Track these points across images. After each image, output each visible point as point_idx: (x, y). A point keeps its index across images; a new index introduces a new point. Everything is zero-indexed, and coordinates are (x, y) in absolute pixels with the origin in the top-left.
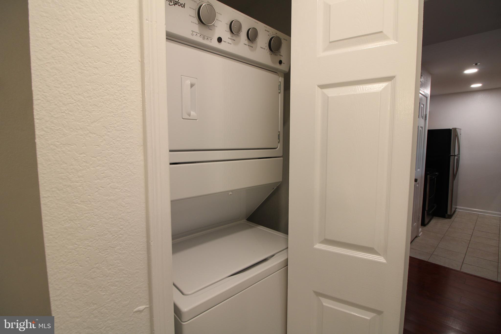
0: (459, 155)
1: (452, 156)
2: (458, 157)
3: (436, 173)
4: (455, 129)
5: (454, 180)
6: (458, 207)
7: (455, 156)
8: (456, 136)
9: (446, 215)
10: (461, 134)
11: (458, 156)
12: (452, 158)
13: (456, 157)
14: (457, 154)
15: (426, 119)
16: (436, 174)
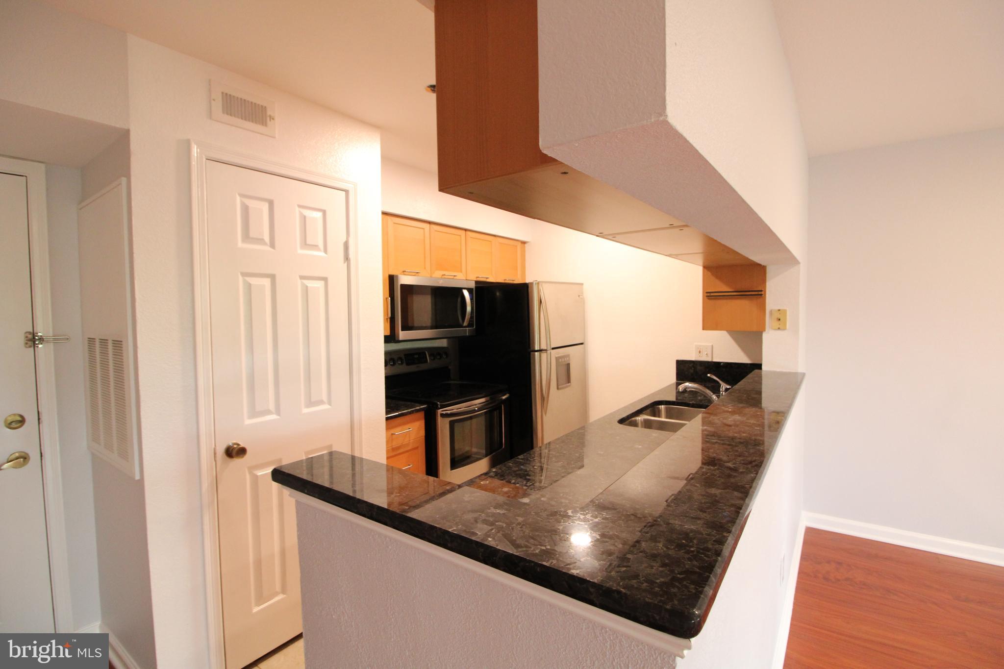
1: (534, 351)
3: (504, 397)
4: (537, 283)
7: (539, 351)
8: (541, 300)
12: (533, 356)
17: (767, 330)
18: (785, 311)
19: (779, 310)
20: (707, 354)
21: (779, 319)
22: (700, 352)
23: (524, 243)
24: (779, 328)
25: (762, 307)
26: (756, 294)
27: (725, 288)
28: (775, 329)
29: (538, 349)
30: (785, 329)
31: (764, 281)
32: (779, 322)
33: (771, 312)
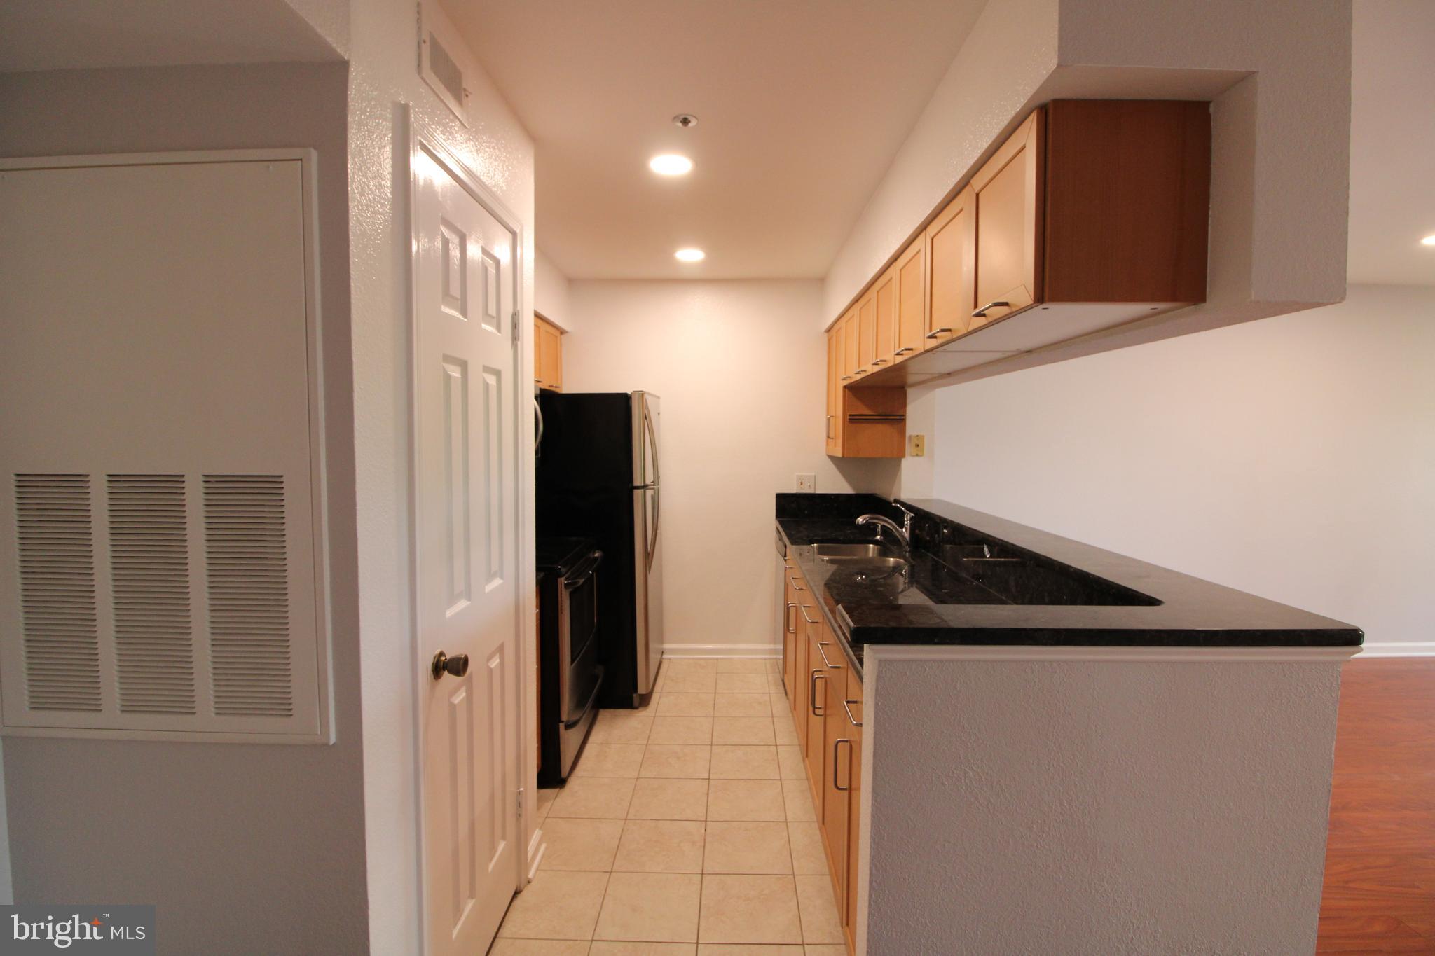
0: (658, 485)
1: (638, 488)
2: (654, 493)
3: (596, 555)
4: (642, 394)
5: (650, 570)
6: (666, 646)
7: (645, 487)
8: (646, 418)
9: (634, 695)
10: (659, 414)
11: (654, 489)
12: (638, 494)
13: (649, 493)
14: (652, 480)
15: (515, 338)
16: (596, 559)
17: (906, 456)
18: (923, 436)
19: (917, 436)
20: (810, 486)
21: (918, 446)
22: (802, 484)
23: (562, 332)
24: (917, 455)
25: (902, 432)
26: (896, 418)
27: (867, 411)
28: (914, 456)
29: (643, 485)
30: (921, 456)
31: (904, 405)
32: (917, 448)
33: (910, 437)
